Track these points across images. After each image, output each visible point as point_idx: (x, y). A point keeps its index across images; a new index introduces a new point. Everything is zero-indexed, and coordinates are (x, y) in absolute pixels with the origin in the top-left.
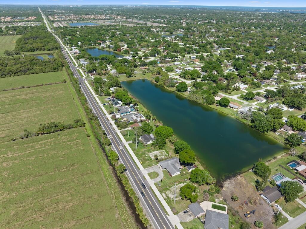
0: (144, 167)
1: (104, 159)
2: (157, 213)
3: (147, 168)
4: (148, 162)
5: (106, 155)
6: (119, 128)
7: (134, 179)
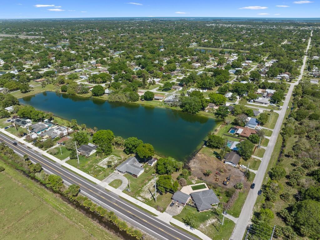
0: (101, 179)
1: (42, 190)
2: (143, 220)
3: (104, 179)
4: (101, 173)
5: (41, 183)
6: (43, 148)
7: (96, 196)
